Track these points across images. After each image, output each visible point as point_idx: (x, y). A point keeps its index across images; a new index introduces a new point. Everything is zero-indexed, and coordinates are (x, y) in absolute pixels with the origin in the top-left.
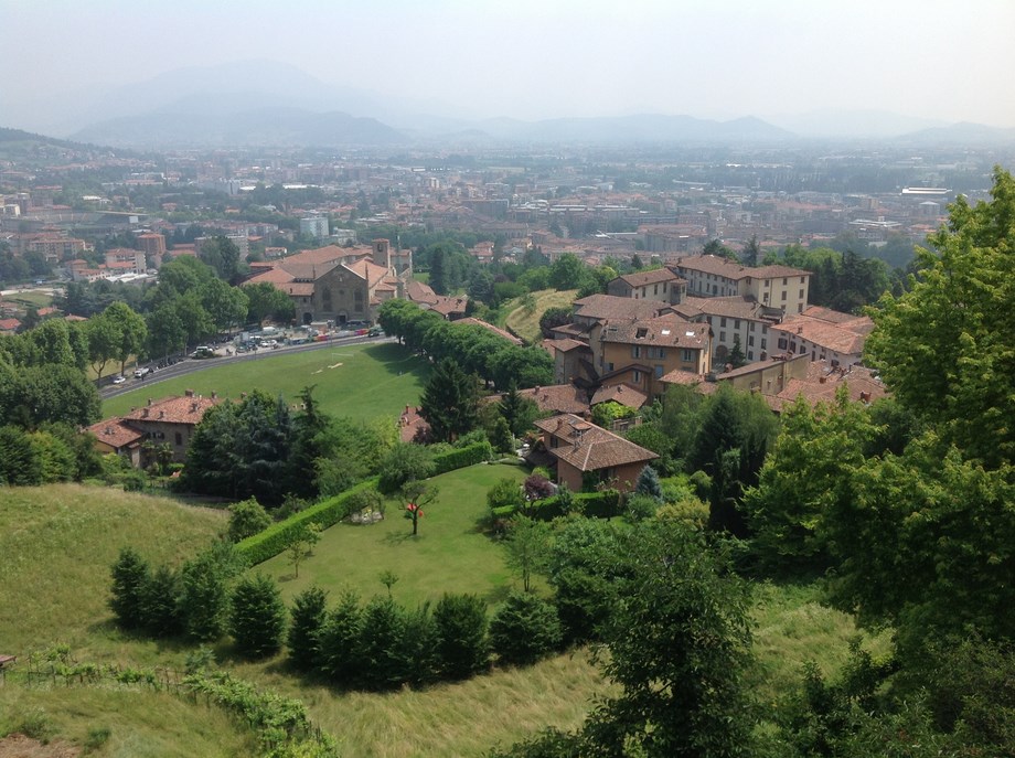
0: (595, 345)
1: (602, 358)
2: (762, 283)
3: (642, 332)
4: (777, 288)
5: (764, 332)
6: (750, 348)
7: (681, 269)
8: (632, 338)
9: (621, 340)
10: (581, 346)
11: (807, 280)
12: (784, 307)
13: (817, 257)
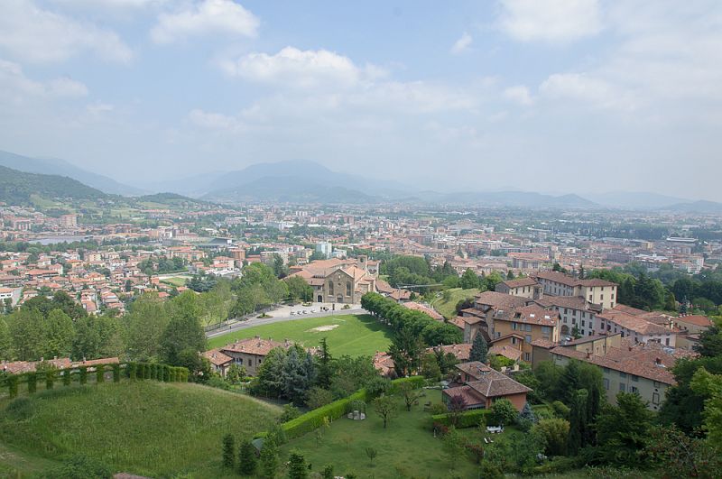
0: (489, 321)
1: (493, 329)
2: (589, 289)
3: (518, 315)
4: (597, 292)
5: (591, 318)
6: (582, 328)
7: (539, 278)
8: (512, 317)
9: (506, 319)
10: (481, 322)
11: (615, 288)
12: (602, 304)
13: (624, 276)
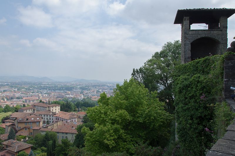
0: (16, 123)
1: (18, 126)
2: (52, 107)
3: (27, 119)
4: (54, 108)
5: (53, 117)
6: (50, 120)
7: (35, 106)
8: (25, 120)
9: (22, 121)
10: (12, 124)
11: (60, 106)
12: (56, 112)
13: (62, 102)
